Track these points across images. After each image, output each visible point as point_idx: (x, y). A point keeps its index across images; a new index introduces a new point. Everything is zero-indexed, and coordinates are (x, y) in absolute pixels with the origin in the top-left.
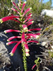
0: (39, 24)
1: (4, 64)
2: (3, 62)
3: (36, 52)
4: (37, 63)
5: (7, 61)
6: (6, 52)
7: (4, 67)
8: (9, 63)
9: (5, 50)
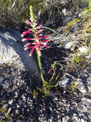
0: (64, 11)
1: (19, 70)
2: (17, 70)
3: (56, 58)
4: (53, 67)
5: (22, 68)
6: (18, 59)
7: (19, 73)
8: (24, 70)
9: (16, 56)
